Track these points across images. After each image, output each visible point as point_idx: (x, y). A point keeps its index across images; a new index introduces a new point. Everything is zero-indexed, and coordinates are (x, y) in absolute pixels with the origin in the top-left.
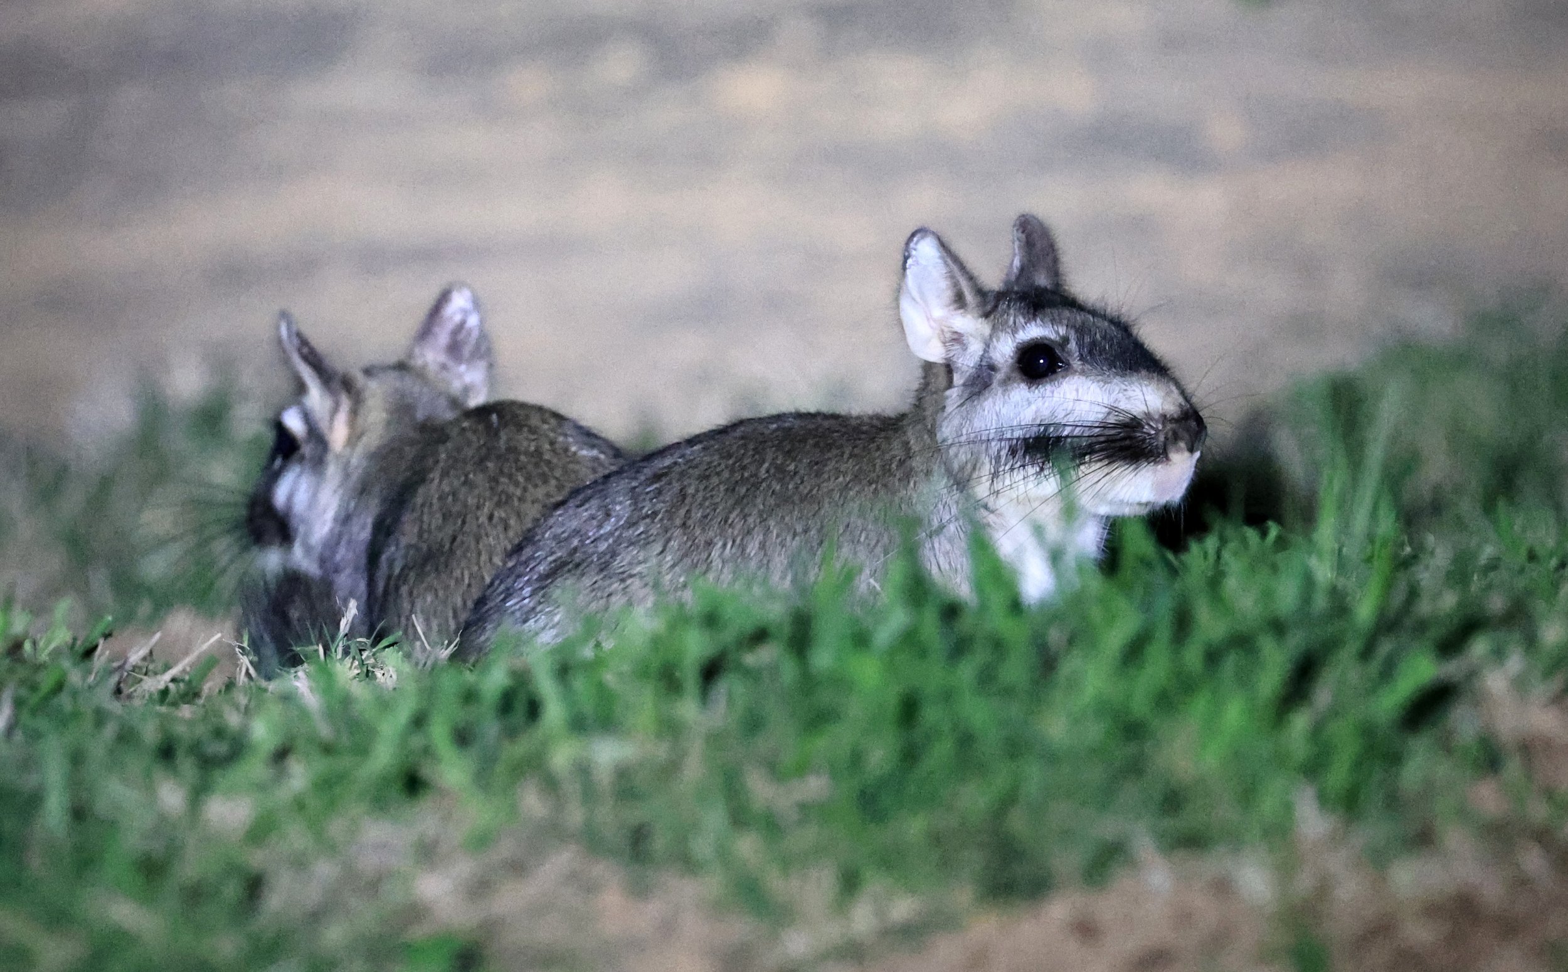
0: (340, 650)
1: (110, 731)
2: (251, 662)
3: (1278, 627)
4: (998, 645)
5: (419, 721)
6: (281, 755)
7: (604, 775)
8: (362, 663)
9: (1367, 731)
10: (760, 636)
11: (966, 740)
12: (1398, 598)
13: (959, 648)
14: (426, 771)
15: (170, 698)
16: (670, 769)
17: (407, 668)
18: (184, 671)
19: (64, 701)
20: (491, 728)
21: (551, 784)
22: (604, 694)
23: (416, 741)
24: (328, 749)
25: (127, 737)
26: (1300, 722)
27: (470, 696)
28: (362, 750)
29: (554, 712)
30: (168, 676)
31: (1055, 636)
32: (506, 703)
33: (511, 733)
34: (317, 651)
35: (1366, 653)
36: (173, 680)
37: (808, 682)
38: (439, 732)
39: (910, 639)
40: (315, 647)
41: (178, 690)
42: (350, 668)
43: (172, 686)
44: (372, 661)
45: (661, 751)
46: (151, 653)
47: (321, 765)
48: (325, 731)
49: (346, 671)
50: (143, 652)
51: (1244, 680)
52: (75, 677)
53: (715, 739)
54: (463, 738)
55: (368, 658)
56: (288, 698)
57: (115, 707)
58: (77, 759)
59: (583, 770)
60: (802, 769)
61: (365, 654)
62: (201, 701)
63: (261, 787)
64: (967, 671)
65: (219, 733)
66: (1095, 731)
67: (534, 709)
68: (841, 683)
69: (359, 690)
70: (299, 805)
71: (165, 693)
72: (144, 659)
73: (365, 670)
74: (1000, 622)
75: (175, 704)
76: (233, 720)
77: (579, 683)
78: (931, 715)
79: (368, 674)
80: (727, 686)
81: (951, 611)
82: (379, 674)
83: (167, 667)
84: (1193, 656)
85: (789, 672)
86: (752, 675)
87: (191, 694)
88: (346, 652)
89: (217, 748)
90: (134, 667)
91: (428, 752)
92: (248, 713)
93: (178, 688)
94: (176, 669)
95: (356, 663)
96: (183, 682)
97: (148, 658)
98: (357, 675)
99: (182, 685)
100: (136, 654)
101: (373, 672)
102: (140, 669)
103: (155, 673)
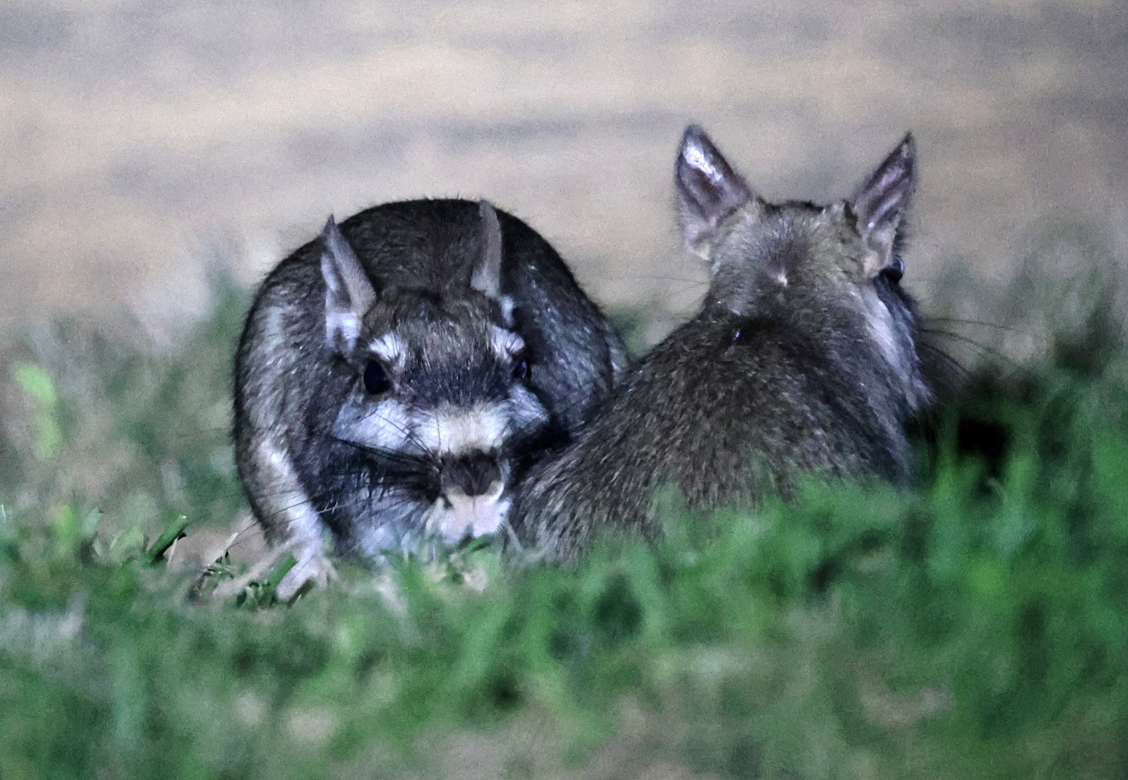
1: (184, 640)
5: (512, 628)
6: (367, 663)
8: (450, 567)
10: (872, 540)
11: (1096, 653)
13: (1086, 554)
14: (520, 682)
15: (248, 601)
17: (498, 570)
18: (262, 573)
19: (136, 607)
20: (587, 635)
21: (651, 697)
22: (708, 600)
23: (508, 651)
24: (416, 657)
25: (204, 645)
27: (564, 603)
28: (452, 660)
29: (654, 621)
30: (245, 580)
32: (604, 611)
33: (612, 642)
36: (251, 583)
37: (924, 588)
38: (533, 643)
39: (1034, 545)
42: (436, 572)
43: (250, 590)
44: (459, 564)
45: (768, 664)
46: (227, 553)
47: (410, 674)
48: (411, 637)
49: (434, 575)
50: (218, 553)
52: (147, 580)
53: (826, 651)
54: (560, 645)
55: (457, 560)
56: (373, 604)
57: (191, 612)
58: (151, 669)
59: (686, 681)
60: (917, 681)
61: (453, 557)
62: (278, 606)
63: (345, 700)
64: (1094, 577)
65: (300, 639)
67: (633, 617)
69: (448, 595)
70: (387, 717)
71: (242, 596)
72: (219, 561)
73: (453, 573)
75: (252, 609)
76: (314, 626)
77: (683, 589)
78: (1056, 624)
79: (456, 578)
80: (838, 594)
81: (1078, 513)
82: (467, 577)
83: (244, 569)
85: (903, 580)
86: (865, 581)
87: (269, 599)
89: (298, 658)
90: (209, 570)
91: (520, 661)
92: (331, 619)
93: (256, 594)
94: (253, 572)
95: (444, 566)
96: (261, 585)
97: (224, 560)
98: (445, 578)
99: (260, 588)
100: (212, 556)
101: (460, 577)
102: (216, 570)
103: (231, 576)
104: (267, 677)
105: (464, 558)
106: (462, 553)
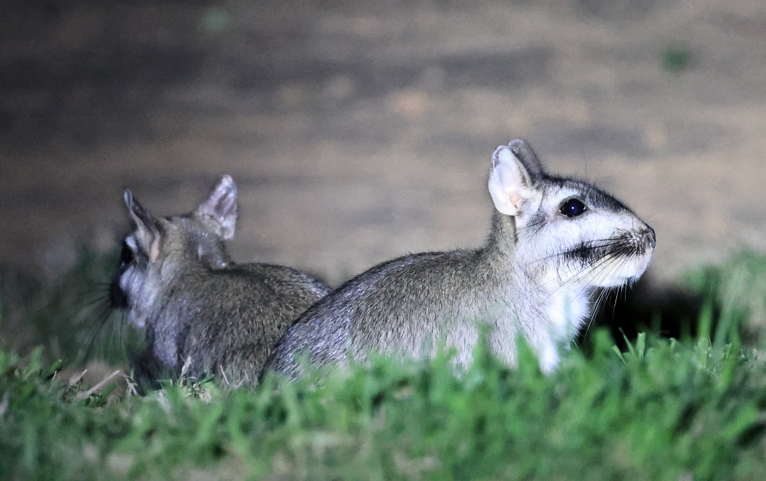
0: (182, 382)
1: (59, 417)
2: (135, 387)
3: (675, 390)
4: (529, 394)
5: (223, 419)
6: (149, 434)
7: (319, 452)
8: (193, 390)
9: (720, 447)
10: (403, 383)
11: (510, 442)
12: (738, 379)
13: (508, 394)
14: (225, 446)
15: (91, 403)
16: (354, 450)
17: (216, 392)
18: (98, 390)
19: (36, 400)
20: (260, 424)
21: (290, 456)
22: (320, 410)
23: (220, 430)
24: (174, 432)
25: (68, 420)
26: (685, 441)
27: (249, 408)
28: (192, 433)
29: (294, 418)
30: (90, 392)
31: (559, 389)
32: (269, 412)
33: (271, 428)
34: (170, 382)
35: (721, 406)
36: (93, 395)
37: (428, 408)
38: (233, 426)
39: (482, 388)
40: (168, 380)
41: (95, 401)
42: (186, 392)
43: (91, 397)
44: (198, 389)
45: (350, 440)
46: (82, 379)
47: (170, 440)
48: (172, 422)
49: (185, 393)
50: (78, 378)
51: (656, 417)
52: (42, 389)
53: (378, 436)
54: (246, 428)
55: (196, 387)
56: (154, 405)
57: (63, 406)
58: (42, 431)
59: (308, 448)
60: (422, 454)
61: (195, 385)
62: (107, 406)
63: (137, 450)
64: (511, 407)
65: (117, 421)
66: (578, 441)
67: (283, 416)
68: (445, 409)
69: (191, 403)
70: (158, 460)
71: (88, 400)
72: (77, 383)
73: (194, 393)
74: (529, 381)
75: (93, 407)
76: (124, 414)
77: (309, 404)
78: (492, 428)
80: (385, 408)
81: (504, 374)
82: (201, 396)
83: (89, 388)
84: (630, 403)
85: (418, 403)
86: (399, 403)
87: (102, 403)
88: (185, 384)
89: (116, 429)
90: (72, 387)
91: (227, 435)
92: (132, 411)
93: (95, 399)
94: (94, 389)
95: (190, 390)
96: (98, 396)
97: (80, 383)
98: (190, 396)
99: (97, 398)
100: (74, 380)
101: (198, 395)
102: (75, 388)
103: (83, 390)
104: (100, 438)
106: (199, 384)
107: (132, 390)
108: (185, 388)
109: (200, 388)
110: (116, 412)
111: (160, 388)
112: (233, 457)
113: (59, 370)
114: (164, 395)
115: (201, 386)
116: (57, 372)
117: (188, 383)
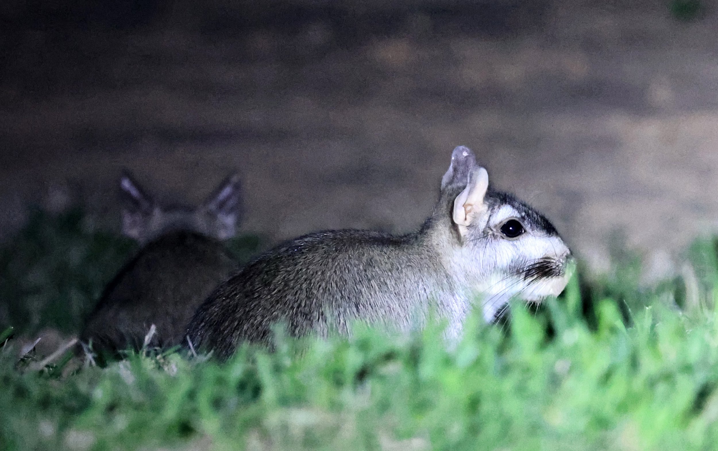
0: (144, 353)
1: (11, 388)
2: (94, 358)
3: (687, 368)
4: (527, 370)
5: (192, 395)
6: (111, 408)
7: (297, 432)
8: (157, 362)
10: (389, 356)
11: (506, 423)
13: (505, 369)
14: (194, 424)
15: (45, 375)
16: (335, 430)
17: (183, 365)
18: (54, 360)
20: (232, 399)
21: (265, 435)
22: (298, 385)
23: (189, 406)
24: (138, 407)
25: (21, 392)
26: (698, 425)
27: (221, 381)
28: (157, 409)
29: (270, 393)
30: (45, 362)
31: (560, 366)
32: (242, 386)
33: (244, 403)
34: (131, 353)
36: (47, 366)
37: (417, 384)
38: (203, 402)
39: (477, 364)
41: (49, 373)
42: (150, 364)
43: (46, 369)
44: (162, 361)
45: (330, 419)
46: (34, 349)
47: (134, 415)
48: (137, 396)
49: (148, 365)
50: (31, 348)
51: (667, 398)
53: (362, 415)
54: (217, 403)
55: (160, 359)
56: (116, 378)
57: (16, 376)
59: (285, 427)
60: (410, 435)
61: (159, 357)
62: (62, 378)
63: (99, 427)
64: (509, 384)
65: (75, 394)
66: (582, 423)
67: (257, 390)
68: (436, 385)
69: (156, 376)
70: (121, 438)
71: (42, 372)
72: (30, 352)
73: (158, 365)
75: (47, 378)
76: (83, 387)
77: (286, 378)
78: (486, 407)
79: (160, 368)
80: (370, 384)
82: (166, 369)
83: (43, 357)
84: (639, 382)
85: (406, 379)
86: (385, 380)
87: (56, 374)
88: (148, 354)
89: (74, 403)
90: (24, 357)
91: (195, 411)
92: (91, 384)
93: (49, 371)
94: (48, 360)
95: (153, 361)
96: (52, 367)
97: (33, 352)
98: (154, 368)
99: (51, 369)
100: (26, 350)
101: (162, 368)
102: (28, 357)
103: (36, 361)
104: (58, 414)
105: (164, 357)
106: (164, 354)
107: (91, 362)
108: (148, 360)
109: (164, 360)
110: (73, 385)
111: (121, 359)
112: (202, 435)
113: (10, 337)
114: (126, 367)
115: (166, 357)
116: (8, 341)
117: (152, 353)
